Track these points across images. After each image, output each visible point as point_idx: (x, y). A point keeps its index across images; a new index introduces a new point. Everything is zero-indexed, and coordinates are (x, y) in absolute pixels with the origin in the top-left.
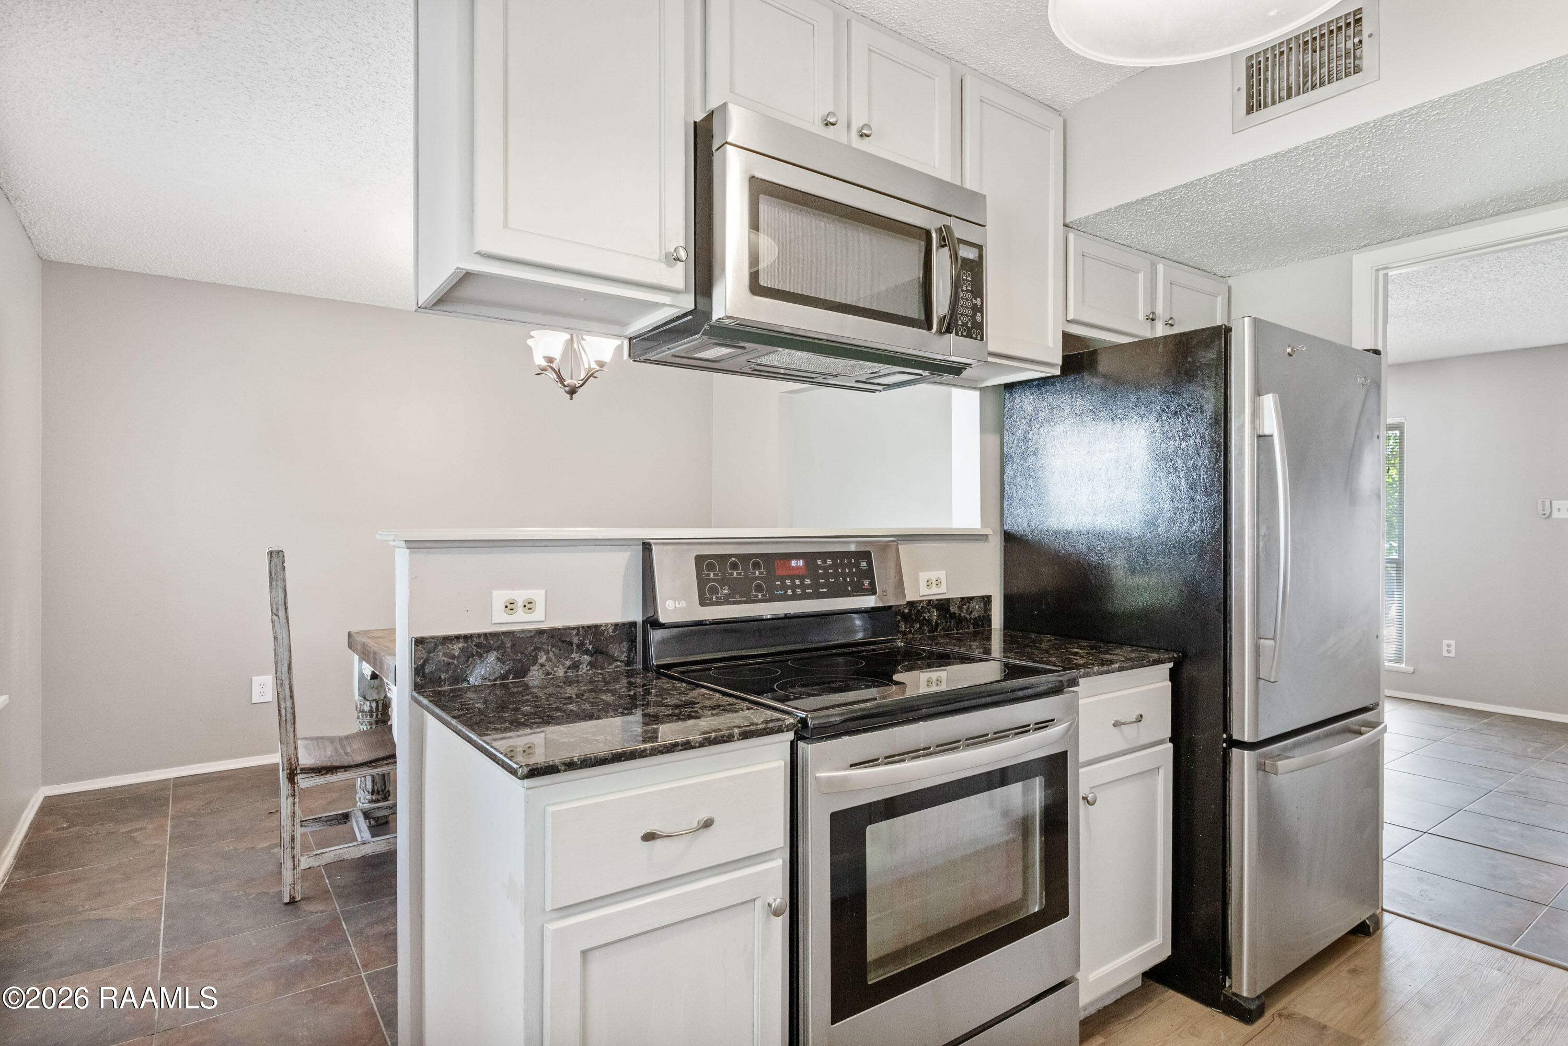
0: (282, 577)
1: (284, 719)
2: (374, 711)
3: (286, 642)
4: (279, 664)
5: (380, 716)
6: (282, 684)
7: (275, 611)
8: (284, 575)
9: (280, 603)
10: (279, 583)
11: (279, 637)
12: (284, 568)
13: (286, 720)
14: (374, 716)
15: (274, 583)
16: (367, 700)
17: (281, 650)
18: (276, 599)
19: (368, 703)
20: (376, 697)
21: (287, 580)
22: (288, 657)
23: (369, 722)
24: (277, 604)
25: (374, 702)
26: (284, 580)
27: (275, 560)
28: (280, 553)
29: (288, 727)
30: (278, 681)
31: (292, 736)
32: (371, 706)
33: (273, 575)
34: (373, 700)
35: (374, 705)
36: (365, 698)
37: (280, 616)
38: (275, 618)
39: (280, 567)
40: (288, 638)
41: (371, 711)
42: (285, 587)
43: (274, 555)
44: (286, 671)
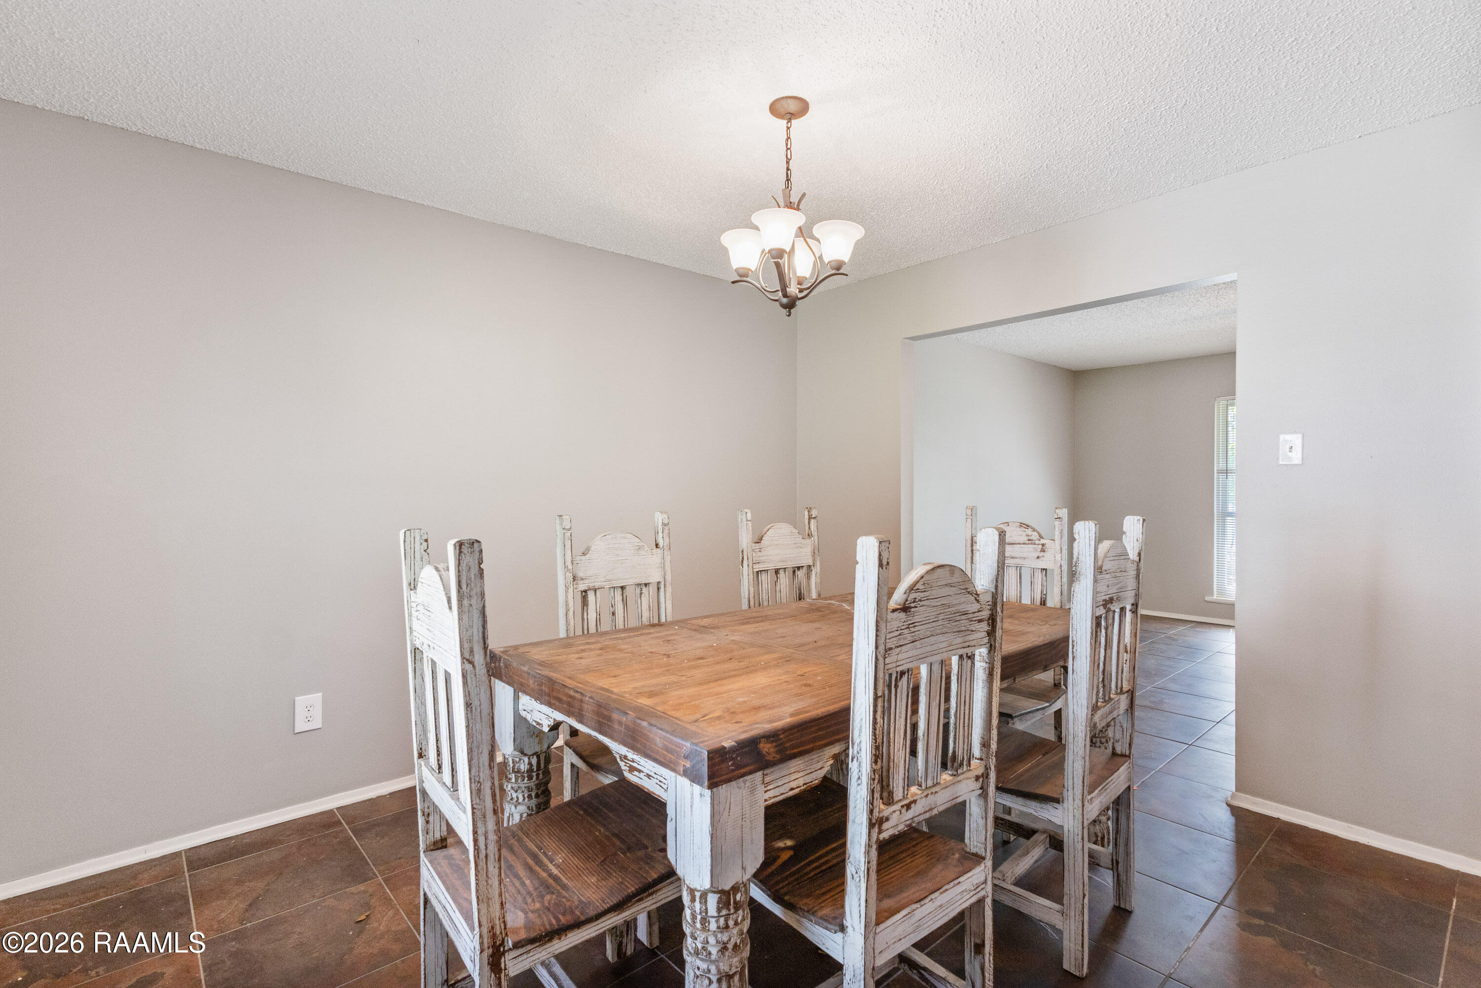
0: (479, 589)
1: (482, 855)
2: (535, 770)
3: (485, 712)
4: (475, 754)
5: (541, 776)
6: (479, 790)
7: (467, 655)
8: (482, 587)
9: (476, 638)
10: (474, 602)
11: (476, 703)
12: (481, 571)
13: (486, 856)
14: (535, 778)
15: (466, 602)
16: (525, 755)
17: (478, 726)
18: (469, 633)
19: (526, 759)
20: (538, 749)
21: (486, 596)
22: (489, 738)
23: (528, 787)
24: (470, 641)
25: (535, 757)
26: (483, 595)
27: (468, 559)
28: (476, 545)
29: (491, 868)
30: (473, 785)
31: (496, 883)
32: (530, 764)
33: (464, 586)
34: (533, 755)
35: (534, 761)
36: (522, 753)
37: (476, 663)
38: (468, 667)
39: (474, 571)
40: (488, 701)
41: (530, 770)
42: (484, 607)
43: (465, 549)
44: (487, 763)
